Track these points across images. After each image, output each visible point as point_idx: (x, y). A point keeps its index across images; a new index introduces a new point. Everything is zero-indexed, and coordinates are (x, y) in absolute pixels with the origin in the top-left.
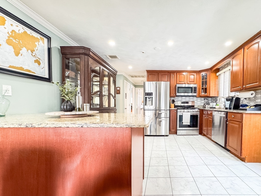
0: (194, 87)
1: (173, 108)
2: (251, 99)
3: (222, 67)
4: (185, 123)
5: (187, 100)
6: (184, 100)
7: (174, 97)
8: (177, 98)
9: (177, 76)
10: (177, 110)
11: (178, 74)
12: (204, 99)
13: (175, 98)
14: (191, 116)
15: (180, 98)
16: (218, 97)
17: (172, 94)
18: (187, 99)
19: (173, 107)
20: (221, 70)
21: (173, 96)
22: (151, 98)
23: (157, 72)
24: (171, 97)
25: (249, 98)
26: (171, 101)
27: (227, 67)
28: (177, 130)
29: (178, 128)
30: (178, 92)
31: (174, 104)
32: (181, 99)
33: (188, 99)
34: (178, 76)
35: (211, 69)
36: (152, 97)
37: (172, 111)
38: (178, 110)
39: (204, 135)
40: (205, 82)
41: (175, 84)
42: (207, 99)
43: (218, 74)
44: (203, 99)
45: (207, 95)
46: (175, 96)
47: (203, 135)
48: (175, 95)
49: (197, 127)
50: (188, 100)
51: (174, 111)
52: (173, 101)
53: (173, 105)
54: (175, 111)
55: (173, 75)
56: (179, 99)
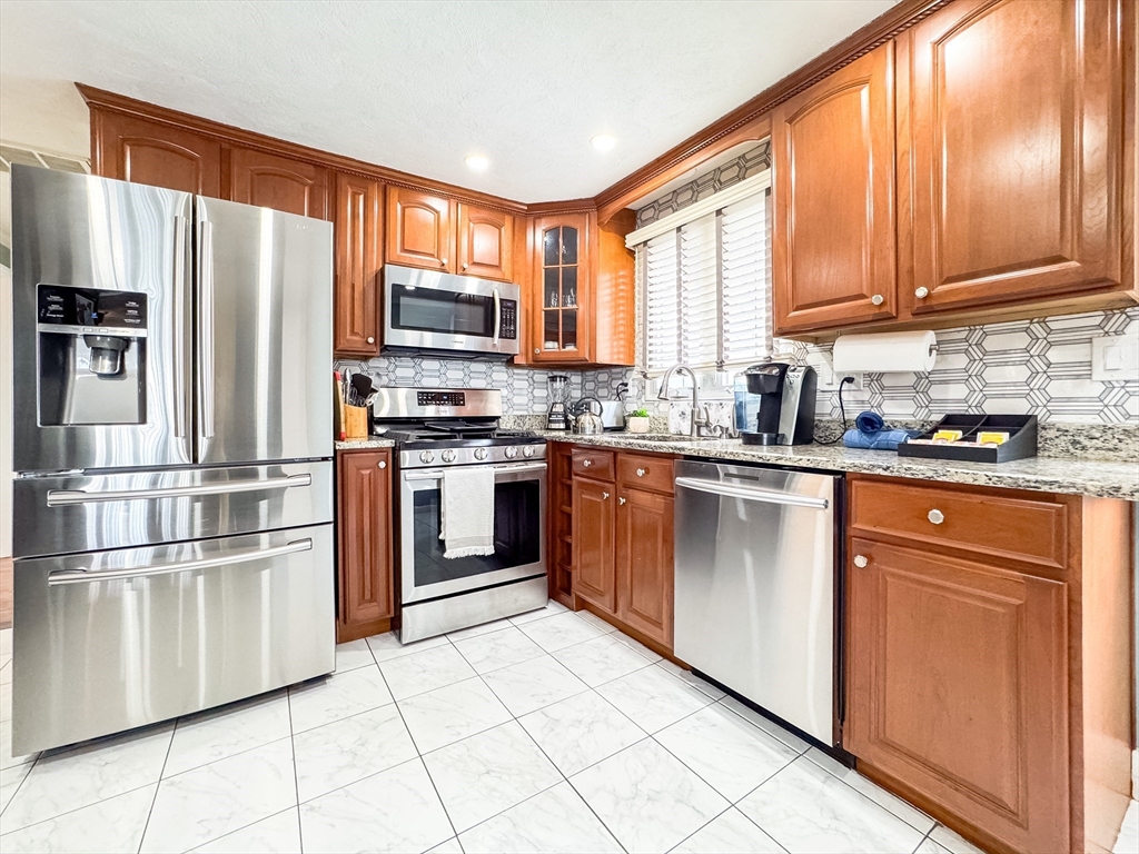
0: (501, 300)
1: (358, 440)
2: (886, 382)
3: (654, 205)
4: (459, 543)
5: (451, 384)
6: (432, 383)
7: (366, 358)
8: (383, 363)
9: (390, 211)
10: (395, 451)
11: (394, 193)
12: (553, 379)
13: (372, 363)
14: (499, 488)
15: (405, 369)
16: (629, 367)
17: (353, 333)
18: (452, 376)
19: (363, 428)
20: (645, 223)
21: (359, 346)
22: (134, 346)
23: (209, 139)
24: (341, 355)
25: (870, 375)
26: (340, 383)
27: (693, 200)
28: (399, 606)
29: (410, 592)
30: (396, 324)
31: (363, 411)
32: (410, 373)
33: (460, 375)
34: (397, 208)
35: (601, 201)
36: (142, 342)
37: (351, 464)
38: (408, 458)
39: (582, 605)
40: (562, 279)
41: (376, 264)
42: (565, 378)
43: (632, 239)
44: (541, 376)
45: (581, 356)
46: (377, 350)
47: (573, 602)
48: (371, 340)
49: (536, 559)
50: (459, 385)
51: (367, 459)
52: (362, 388)
53: (356, 417)
54: (382, 465)
55: (355, 195)
56: (400, 372)
